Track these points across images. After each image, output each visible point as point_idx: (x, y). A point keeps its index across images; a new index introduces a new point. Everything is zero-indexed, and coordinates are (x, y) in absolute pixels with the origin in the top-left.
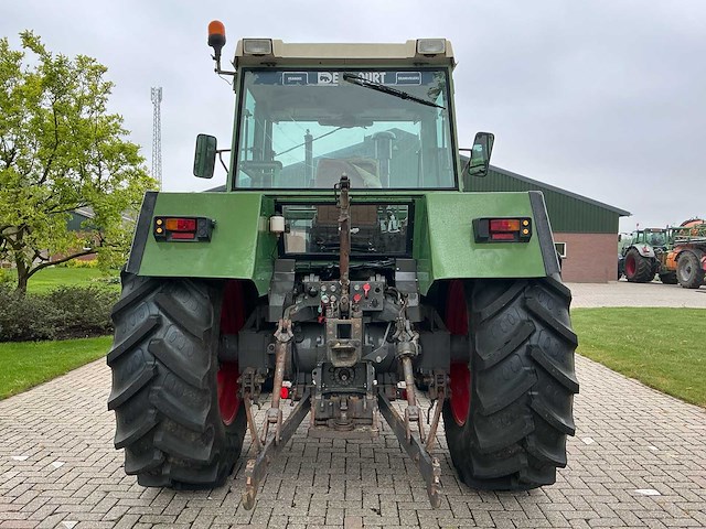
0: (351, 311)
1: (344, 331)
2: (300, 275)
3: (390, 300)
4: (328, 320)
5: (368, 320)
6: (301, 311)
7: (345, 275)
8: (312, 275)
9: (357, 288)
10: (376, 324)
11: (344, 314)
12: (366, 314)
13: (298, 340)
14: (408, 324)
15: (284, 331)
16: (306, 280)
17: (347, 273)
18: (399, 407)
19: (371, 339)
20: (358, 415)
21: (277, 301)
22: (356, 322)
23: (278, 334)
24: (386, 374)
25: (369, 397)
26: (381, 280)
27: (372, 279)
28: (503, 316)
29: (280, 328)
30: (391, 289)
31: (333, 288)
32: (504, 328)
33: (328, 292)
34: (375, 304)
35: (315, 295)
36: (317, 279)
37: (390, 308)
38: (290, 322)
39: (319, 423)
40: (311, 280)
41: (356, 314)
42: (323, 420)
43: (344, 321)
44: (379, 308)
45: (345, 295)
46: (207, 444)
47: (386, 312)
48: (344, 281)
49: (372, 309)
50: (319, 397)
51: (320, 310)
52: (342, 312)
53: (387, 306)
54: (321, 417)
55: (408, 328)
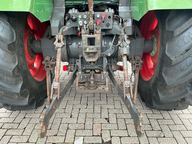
0: (95, 30)
1: (91, 42)
2: (67, 9)
3: (116, 23)
4: (82, 35)
5: (104, 34)
6: (69, 29)
7: (91, 8)
8: (74, 9)
9: (98, 16)
10: (108, 35)
11: (92, 32)
12: (103, 30)
13: (70, 44)
14: (126, 37)
15: (59, 41)
16: (70, 12)
17: (92, 7)
18: (118, 74)
19: (105, 43)
20: (99, 81)
21: (55, 24)
22: (98, 36)
23: (56, 43)
24: (112, 59)
25: (105, 72)
26: (111, 11)
27: (107, 11)
28: (186, 34)
29: (57, 40)
30: (116, 16)
31: (85, 17)
32: (186, 41)
33: (82, 18)
34: (108, 25)
35: (75, 21)
36: (76, 11)
37: (115, 27)
38: (62, 36)
39: (81, 84)
40: (73, 12)
41: (97, 32)
42: (82, 83)
43: (91, 36)
44: (110, 27)
45: (92, 21)
46: (26, 97)
47: (113, 29)
48: (91, 12)
49: (106, 28)
50: (80, 73)
51: (79, 29)
52: (90, 30)
53: (114, 26)
54: (81, 82)
55: (126, 39)
